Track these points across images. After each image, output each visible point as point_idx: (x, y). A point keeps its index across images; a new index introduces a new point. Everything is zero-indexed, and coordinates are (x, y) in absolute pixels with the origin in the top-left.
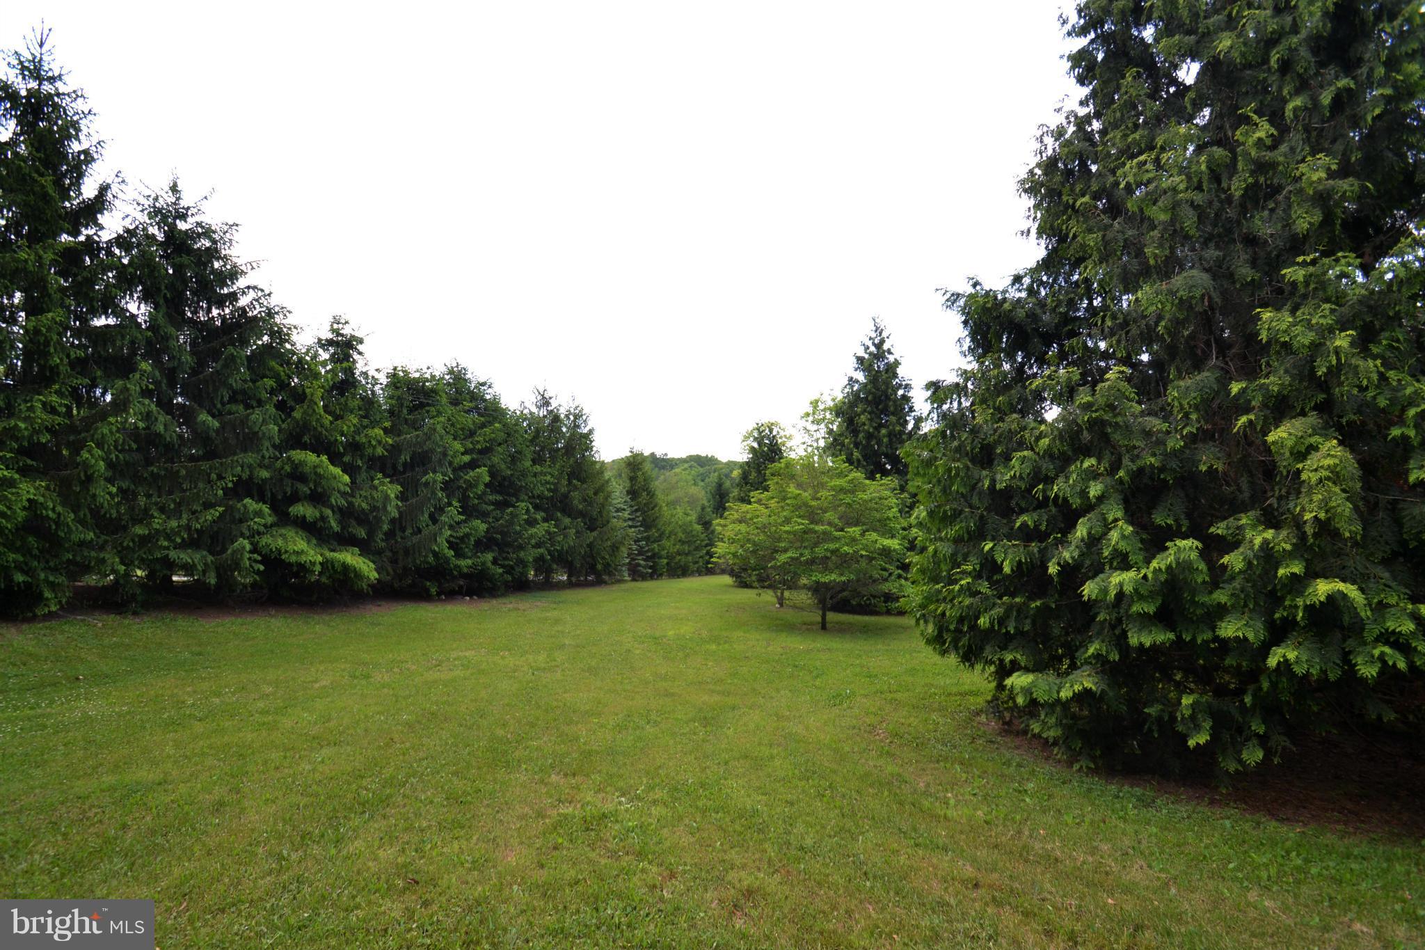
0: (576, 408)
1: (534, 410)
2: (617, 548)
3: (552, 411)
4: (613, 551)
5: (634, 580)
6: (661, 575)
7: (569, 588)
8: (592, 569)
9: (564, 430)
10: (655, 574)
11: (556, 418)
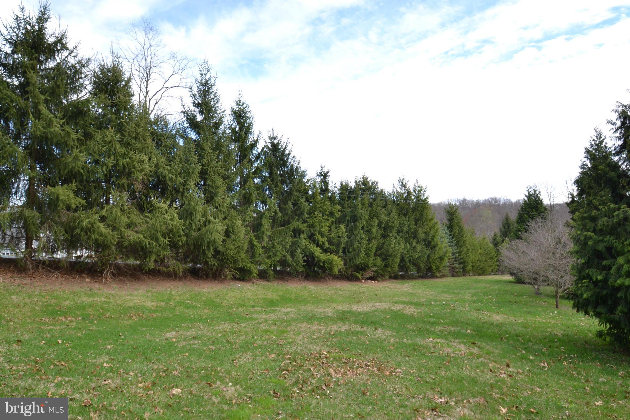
0: (419, 187)
1: (399, 190)
2: (443, 258)
3: (407, 189)
4: (441, 260)
5: (453, 276)
6: (468, 272)
7: (418, 279)
8: (430, 269)
9: (413, 197)
10: (465, 272)
11: (409, 193)
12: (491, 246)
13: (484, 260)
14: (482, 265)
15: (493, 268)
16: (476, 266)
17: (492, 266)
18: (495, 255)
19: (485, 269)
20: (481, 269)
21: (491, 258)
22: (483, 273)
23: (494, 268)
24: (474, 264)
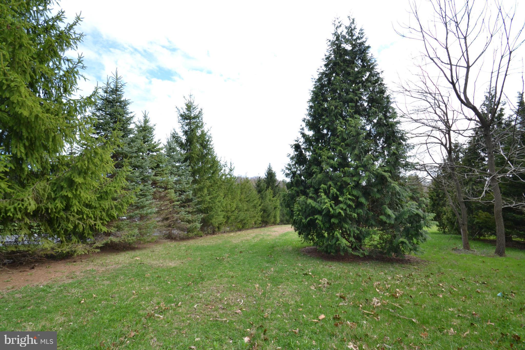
12: (255, 192)
13: (245, 208)
14: (242, 215)
15: (256, 219)
16: (232, 218)
17: (255, 217)
18: (259, 203)
19: (246, 221)
20: (241, 221)
21: (255, 207)
22: (243, 227)
23: (258, 219)
24: (230, 214)
